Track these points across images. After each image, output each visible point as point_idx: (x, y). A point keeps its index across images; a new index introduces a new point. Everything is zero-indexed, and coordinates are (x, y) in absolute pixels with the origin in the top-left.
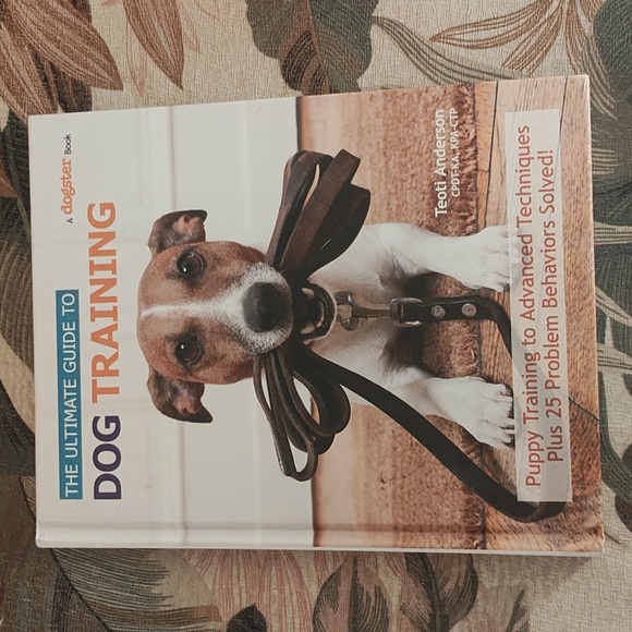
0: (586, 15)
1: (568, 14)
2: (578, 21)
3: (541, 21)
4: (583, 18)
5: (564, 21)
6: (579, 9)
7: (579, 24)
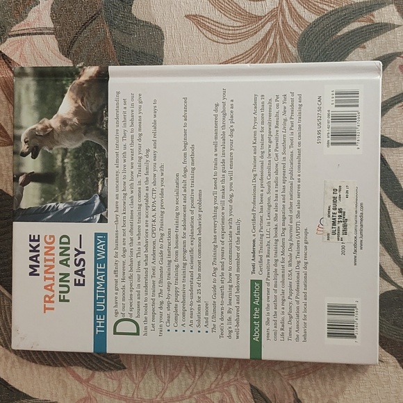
0: (291, 43)
1: (280, 46)
2: (287, 48)
3: (265, 53)
4: (290, 46)
5: (279, 50)
6: (286, 41)
7: (289, 50)
